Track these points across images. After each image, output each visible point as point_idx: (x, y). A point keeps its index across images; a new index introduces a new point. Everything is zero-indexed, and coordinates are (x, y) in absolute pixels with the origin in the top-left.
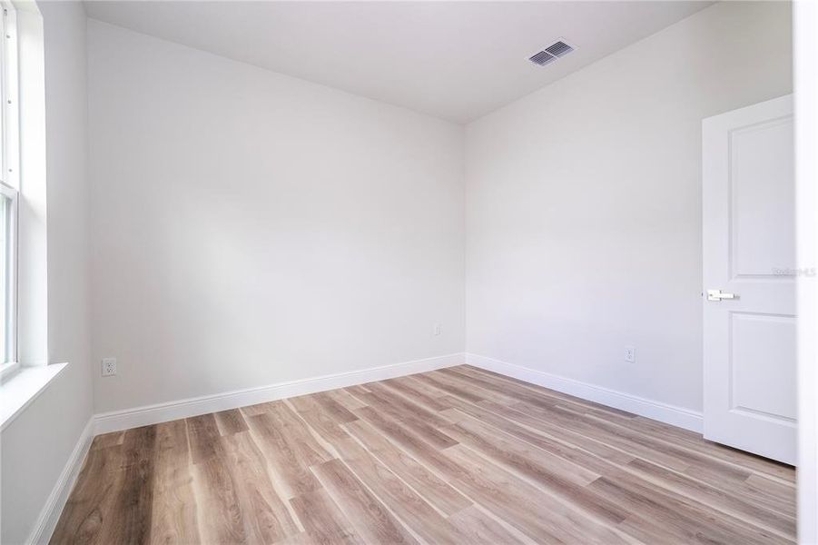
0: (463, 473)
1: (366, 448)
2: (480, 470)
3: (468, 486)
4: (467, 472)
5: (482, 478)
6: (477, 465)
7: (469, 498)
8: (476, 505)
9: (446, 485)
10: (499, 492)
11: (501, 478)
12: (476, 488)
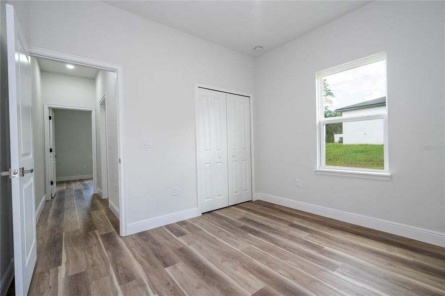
0: (246, 267)
1: (325, 283)
2: (236, 270)
3: (243, 259)
4: (244, 267)
5: (235, 264)
6: (238, 273)
7: (243, 253)
8: (239, 251)
9: (255, 259)
10: (227, 257)
11: (225, 264)
12: (239, 258)
